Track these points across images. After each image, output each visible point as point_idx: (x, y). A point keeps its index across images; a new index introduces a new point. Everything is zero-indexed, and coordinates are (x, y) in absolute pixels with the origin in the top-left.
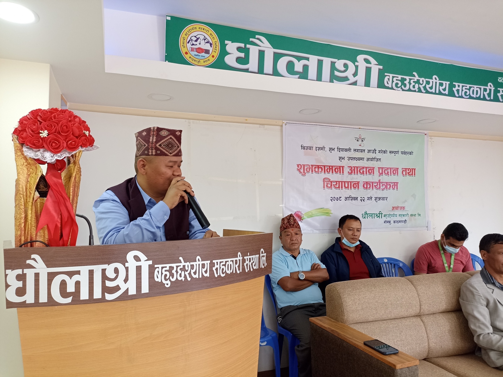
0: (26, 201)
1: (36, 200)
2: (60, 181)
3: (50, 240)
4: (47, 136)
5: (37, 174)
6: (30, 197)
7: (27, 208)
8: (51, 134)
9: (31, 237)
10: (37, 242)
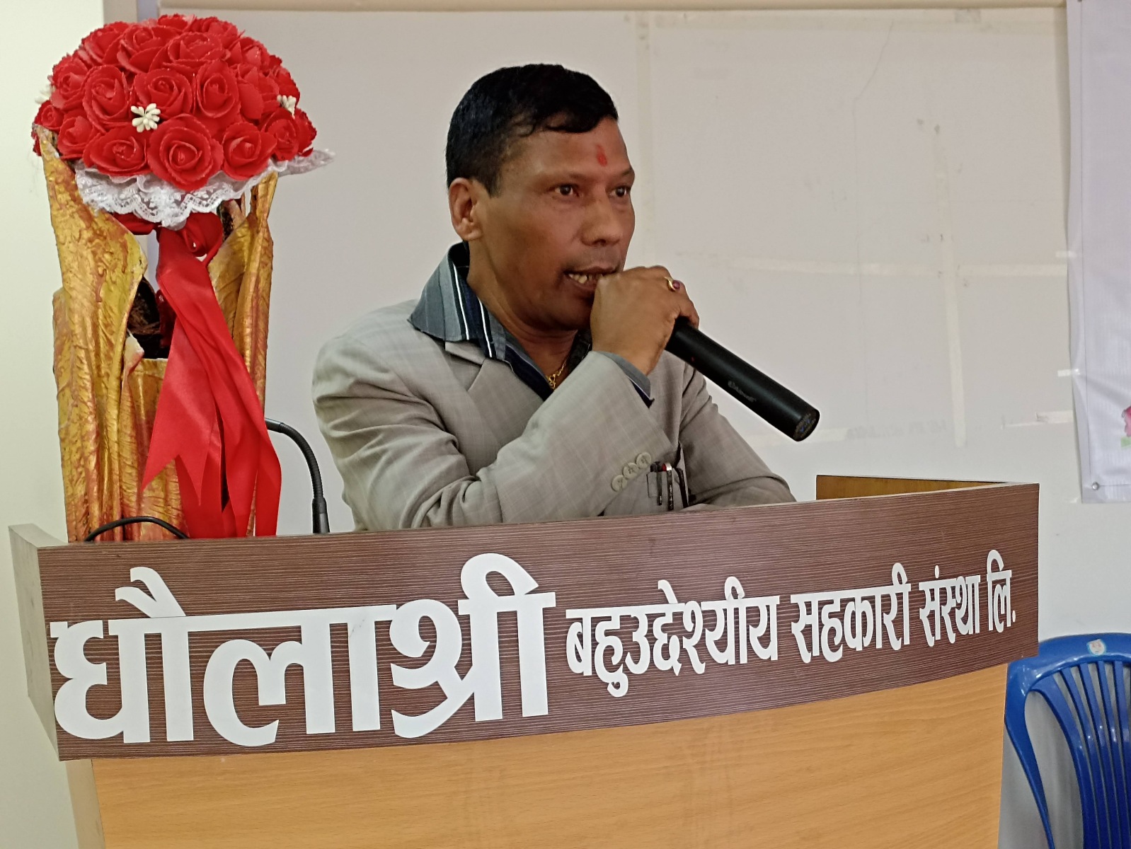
0: (95, 372)
1: (132, 370)
2: (208, 293)
3: (185, 512)
4: (155, 126)
5: (128, 270)
6: (109, 358)
7: (102, 397)
8: (171, 115)
9: (122, 504)
10: (143, 523)
